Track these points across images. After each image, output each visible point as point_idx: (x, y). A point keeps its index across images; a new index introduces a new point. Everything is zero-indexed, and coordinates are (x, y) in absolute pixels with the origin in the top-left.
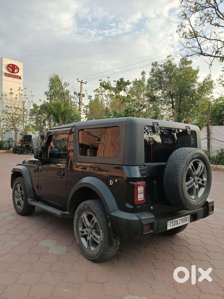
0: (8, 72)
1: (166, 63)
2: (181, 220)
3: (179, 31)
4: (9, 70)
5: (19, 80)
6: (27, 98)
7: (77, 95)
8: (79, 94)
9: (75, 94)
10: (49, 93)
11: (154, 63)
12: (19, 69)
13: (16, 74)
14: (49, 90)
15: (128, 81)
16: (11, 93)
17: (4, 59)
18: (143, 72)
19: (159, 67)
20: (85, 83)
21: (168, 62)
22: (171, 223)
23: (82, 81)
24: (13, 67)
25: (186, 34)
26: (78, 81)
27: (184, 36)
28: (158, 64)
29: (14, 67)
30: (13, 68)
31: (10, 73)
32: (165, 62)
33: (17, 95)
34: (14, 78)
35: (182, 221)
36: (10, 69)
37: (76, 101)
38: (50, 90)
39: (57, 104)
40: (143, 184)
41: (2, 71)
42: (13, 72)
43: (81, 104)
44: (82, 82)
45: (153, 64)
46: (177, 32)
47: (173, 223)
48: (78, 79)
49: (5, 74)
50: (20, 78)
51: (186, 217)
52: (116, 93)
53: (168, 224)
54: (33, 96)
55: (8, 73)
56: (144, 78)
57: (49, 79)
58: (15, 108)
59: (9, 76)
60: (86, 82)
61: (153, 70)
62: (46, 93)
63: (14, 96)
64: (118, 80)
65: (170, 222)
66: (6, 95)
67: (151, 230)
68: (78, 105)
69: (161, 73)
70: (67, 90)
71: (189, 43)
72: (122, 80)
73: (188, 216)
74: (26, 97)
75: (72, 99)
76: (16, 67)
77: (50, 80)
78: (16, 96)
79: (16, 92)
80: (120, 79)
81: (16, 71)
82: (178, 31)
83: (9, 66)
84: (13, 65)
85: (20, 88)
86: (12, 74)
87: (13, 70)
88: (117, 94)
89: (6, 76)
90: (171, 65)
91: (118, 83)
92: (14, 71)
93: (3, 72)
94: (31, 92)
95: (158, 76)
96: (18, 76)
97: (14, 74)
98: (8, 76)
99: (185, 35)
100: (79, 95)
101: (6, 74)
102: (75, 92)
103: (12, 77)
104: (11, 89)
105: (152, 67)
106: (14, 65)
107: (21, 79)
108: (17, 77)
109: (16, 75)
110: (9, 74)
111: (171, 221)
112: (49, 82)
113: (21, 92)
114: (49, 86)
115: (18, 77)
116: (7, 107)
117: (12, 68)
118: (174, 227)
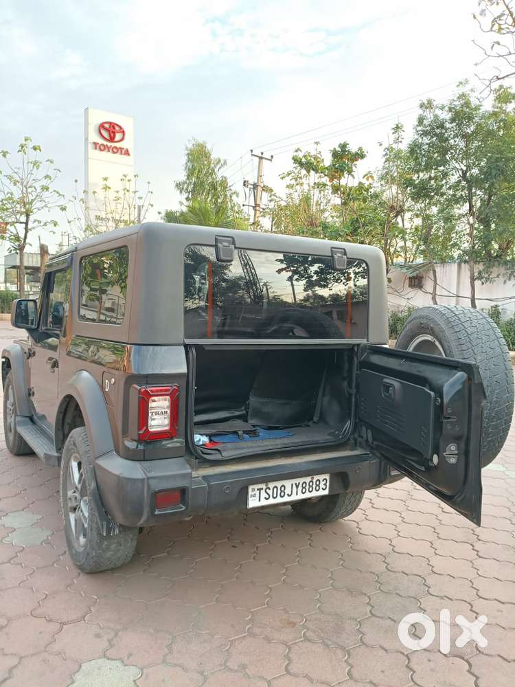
0: (101, 141)
1: (454, 101)
2: (297, 486)
3: (481, 14)
4: (102, 135)
5: (125, 157)
6: (140, 198)
7: (250, 188)
8: (255, 186)
9: (244, 185)
10: (186, 185)
11: (426, 103)
12: (123, 132)
13: (118, 145)
14: (184, 178)
15: (360, 149)
16: (106, 188)
17: (90, 111)
18: (397, 125)
19: (438, 112)
20: (270, 158)
21: (458, 98)
22: (263, 492)
23: (262, 153)
24: (112, 128)
25: (500, 22)
26: (252, 155)
27: (496, 27)
28: (435, 103)
29: (114, 128)
30: (111, 131)
31: (105, 143)
32: (451, 98)
33: (117, 192)
34: (114, 153)
35: (300, 488)
36: (105, 134)
37: (247, 203)
38: (189, 177)
39: (200, 209)
40: (166, 390)
41: (86, 139)
42: (112, 139)
43: (258, 208)
44: (261, 158)
45: (421, 106)
46: (475, 17)
47: (270, 492)
48: (252, 151)
49: (93, 146)
50: (127, 153)
51: (316, 478)
52: (331, 180)
53: (251, 493)
54: (152, 193)
55: (100, 143)
56: (400, 140)
57: (187, 152)
58: (114, 220)
59: (102, 148)
60: (272, 157)
61: (421, 120)
62: (178, 185)
63: (111, 194)
64: (335, 148)
65: (260, 490)
66: (94, 192)
67: (182, 506)
68: (252, 212)
69: (442, 126)
70: (223, 177)
71: (498, 43)
72: (343, 146)
73: (321, 477)
74: (138, 195)
75: (234, 197)
76: (117, 128)
77: (188, 154)
78: (116, 194)
79: (116, 184)
80: (341, 144)
81: (118, 137)
82: (478, 16)
83: (102, 126)
84: (110, 123)
85: (125, 176)
86: (109, 144)
87: (112, 135)
88: (335, 182)
89: (96, 149)
90: (467, 104)
91: (335, 155)
92: (114, 136)
93: (89, 141)
94: (149, 183)
95: (436, 135)
96: (121, 149)
97: (114, 145)
98: (101, 150)
99: (499, 24)
100: (254, 188)
101: (95, 144)
102: (245, 182)
103: (109, 151)
104: (106, 179)
105: (420, 112)
106: (113, 125)
107: (129, 155)
108: (119, 151)
109: (118, 147)
110: (102, 145)
111: (263, 486)
112: (186, 158)
113: (127, 185)
114: (186, 168)
115: (123, 151)
116: (98, 218)
117: (109, 131)
118: (272, 501)
